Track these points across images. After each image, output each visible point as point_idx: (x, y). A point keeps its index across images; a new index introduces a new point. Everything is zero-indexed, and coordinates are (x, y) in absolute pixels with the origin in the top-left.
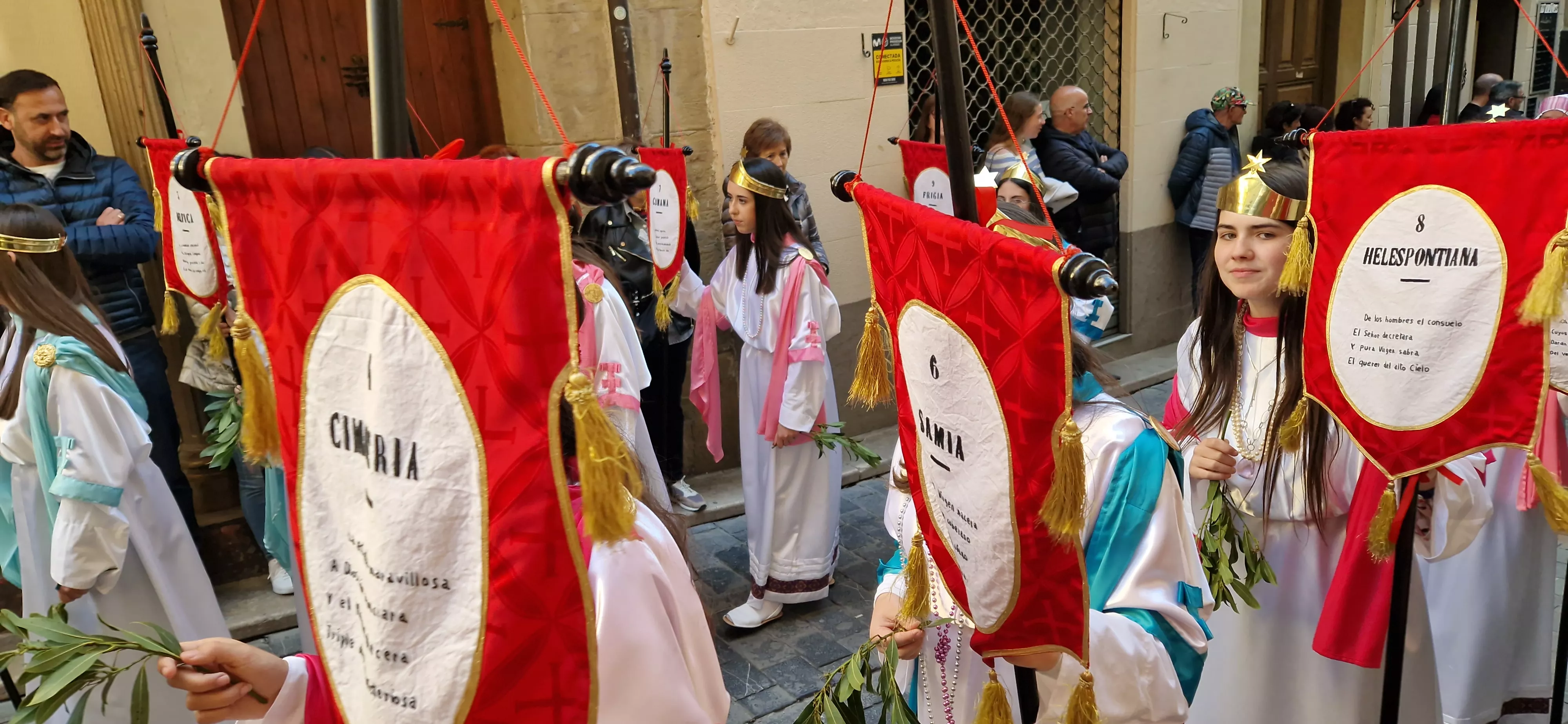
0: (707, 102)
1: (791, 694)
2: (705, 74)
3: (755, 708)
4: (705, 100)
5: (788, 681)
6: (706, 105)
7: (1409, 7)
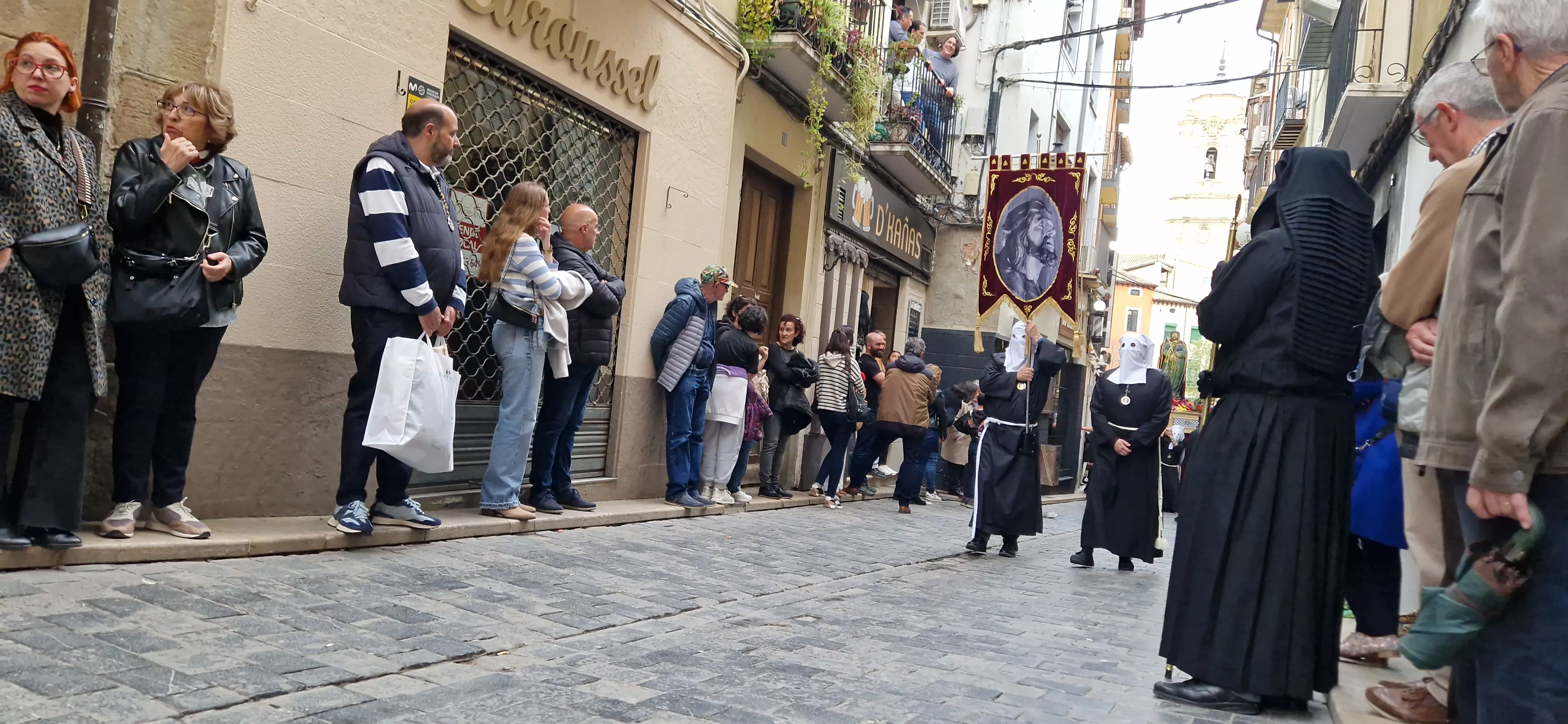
0: (208, 60)
1: (240, 693)
2: (211, 30)
3: (184, 704)
4: (205, 58)
5: (236, 683)
6: (205, 63)
7: (836, 262)
